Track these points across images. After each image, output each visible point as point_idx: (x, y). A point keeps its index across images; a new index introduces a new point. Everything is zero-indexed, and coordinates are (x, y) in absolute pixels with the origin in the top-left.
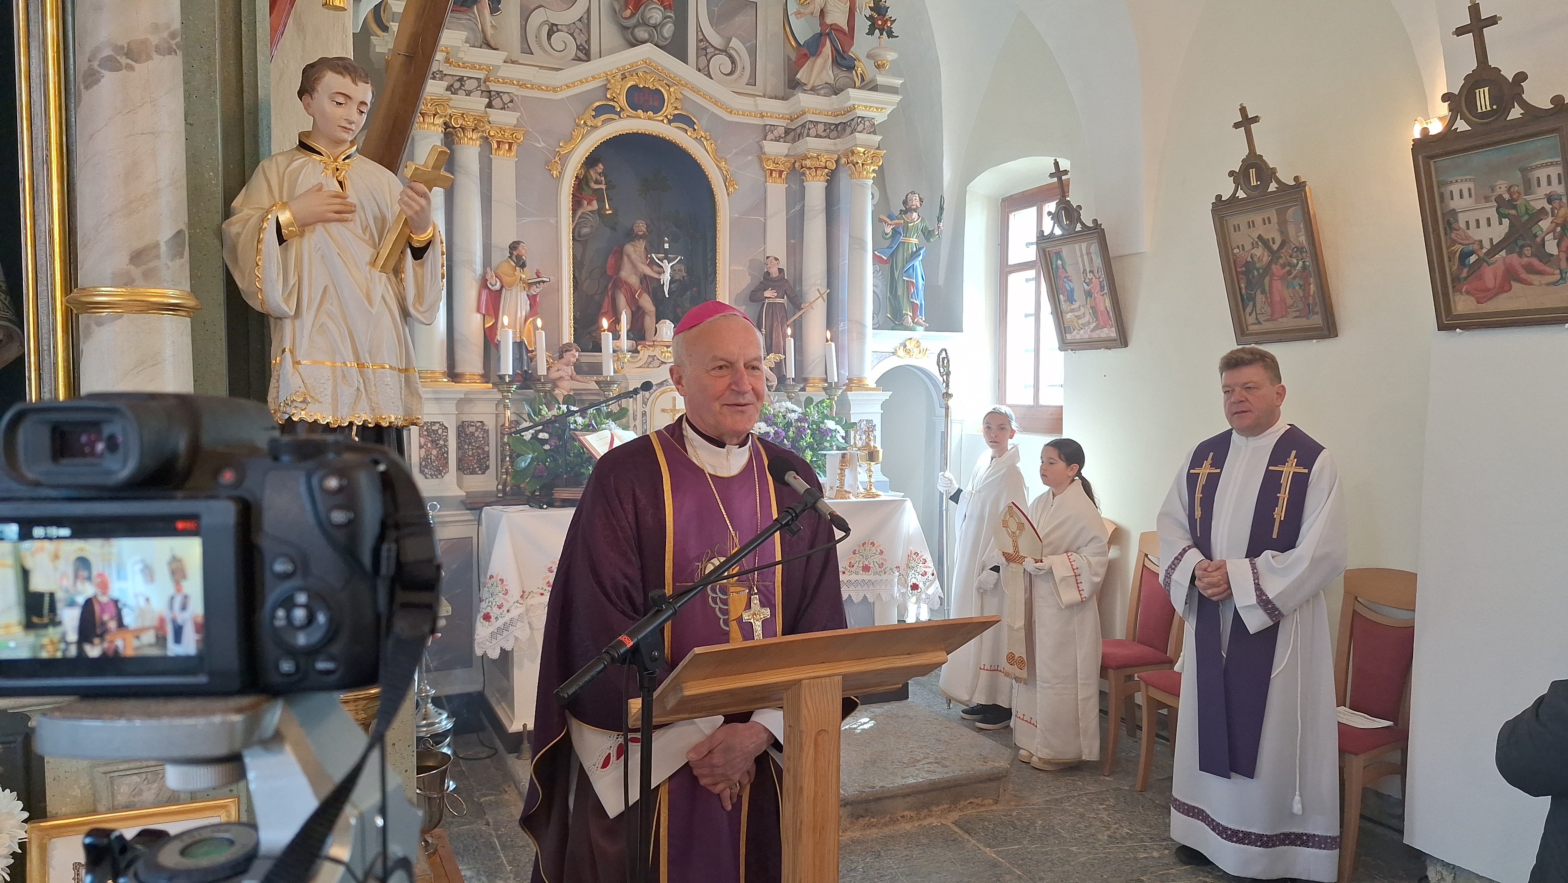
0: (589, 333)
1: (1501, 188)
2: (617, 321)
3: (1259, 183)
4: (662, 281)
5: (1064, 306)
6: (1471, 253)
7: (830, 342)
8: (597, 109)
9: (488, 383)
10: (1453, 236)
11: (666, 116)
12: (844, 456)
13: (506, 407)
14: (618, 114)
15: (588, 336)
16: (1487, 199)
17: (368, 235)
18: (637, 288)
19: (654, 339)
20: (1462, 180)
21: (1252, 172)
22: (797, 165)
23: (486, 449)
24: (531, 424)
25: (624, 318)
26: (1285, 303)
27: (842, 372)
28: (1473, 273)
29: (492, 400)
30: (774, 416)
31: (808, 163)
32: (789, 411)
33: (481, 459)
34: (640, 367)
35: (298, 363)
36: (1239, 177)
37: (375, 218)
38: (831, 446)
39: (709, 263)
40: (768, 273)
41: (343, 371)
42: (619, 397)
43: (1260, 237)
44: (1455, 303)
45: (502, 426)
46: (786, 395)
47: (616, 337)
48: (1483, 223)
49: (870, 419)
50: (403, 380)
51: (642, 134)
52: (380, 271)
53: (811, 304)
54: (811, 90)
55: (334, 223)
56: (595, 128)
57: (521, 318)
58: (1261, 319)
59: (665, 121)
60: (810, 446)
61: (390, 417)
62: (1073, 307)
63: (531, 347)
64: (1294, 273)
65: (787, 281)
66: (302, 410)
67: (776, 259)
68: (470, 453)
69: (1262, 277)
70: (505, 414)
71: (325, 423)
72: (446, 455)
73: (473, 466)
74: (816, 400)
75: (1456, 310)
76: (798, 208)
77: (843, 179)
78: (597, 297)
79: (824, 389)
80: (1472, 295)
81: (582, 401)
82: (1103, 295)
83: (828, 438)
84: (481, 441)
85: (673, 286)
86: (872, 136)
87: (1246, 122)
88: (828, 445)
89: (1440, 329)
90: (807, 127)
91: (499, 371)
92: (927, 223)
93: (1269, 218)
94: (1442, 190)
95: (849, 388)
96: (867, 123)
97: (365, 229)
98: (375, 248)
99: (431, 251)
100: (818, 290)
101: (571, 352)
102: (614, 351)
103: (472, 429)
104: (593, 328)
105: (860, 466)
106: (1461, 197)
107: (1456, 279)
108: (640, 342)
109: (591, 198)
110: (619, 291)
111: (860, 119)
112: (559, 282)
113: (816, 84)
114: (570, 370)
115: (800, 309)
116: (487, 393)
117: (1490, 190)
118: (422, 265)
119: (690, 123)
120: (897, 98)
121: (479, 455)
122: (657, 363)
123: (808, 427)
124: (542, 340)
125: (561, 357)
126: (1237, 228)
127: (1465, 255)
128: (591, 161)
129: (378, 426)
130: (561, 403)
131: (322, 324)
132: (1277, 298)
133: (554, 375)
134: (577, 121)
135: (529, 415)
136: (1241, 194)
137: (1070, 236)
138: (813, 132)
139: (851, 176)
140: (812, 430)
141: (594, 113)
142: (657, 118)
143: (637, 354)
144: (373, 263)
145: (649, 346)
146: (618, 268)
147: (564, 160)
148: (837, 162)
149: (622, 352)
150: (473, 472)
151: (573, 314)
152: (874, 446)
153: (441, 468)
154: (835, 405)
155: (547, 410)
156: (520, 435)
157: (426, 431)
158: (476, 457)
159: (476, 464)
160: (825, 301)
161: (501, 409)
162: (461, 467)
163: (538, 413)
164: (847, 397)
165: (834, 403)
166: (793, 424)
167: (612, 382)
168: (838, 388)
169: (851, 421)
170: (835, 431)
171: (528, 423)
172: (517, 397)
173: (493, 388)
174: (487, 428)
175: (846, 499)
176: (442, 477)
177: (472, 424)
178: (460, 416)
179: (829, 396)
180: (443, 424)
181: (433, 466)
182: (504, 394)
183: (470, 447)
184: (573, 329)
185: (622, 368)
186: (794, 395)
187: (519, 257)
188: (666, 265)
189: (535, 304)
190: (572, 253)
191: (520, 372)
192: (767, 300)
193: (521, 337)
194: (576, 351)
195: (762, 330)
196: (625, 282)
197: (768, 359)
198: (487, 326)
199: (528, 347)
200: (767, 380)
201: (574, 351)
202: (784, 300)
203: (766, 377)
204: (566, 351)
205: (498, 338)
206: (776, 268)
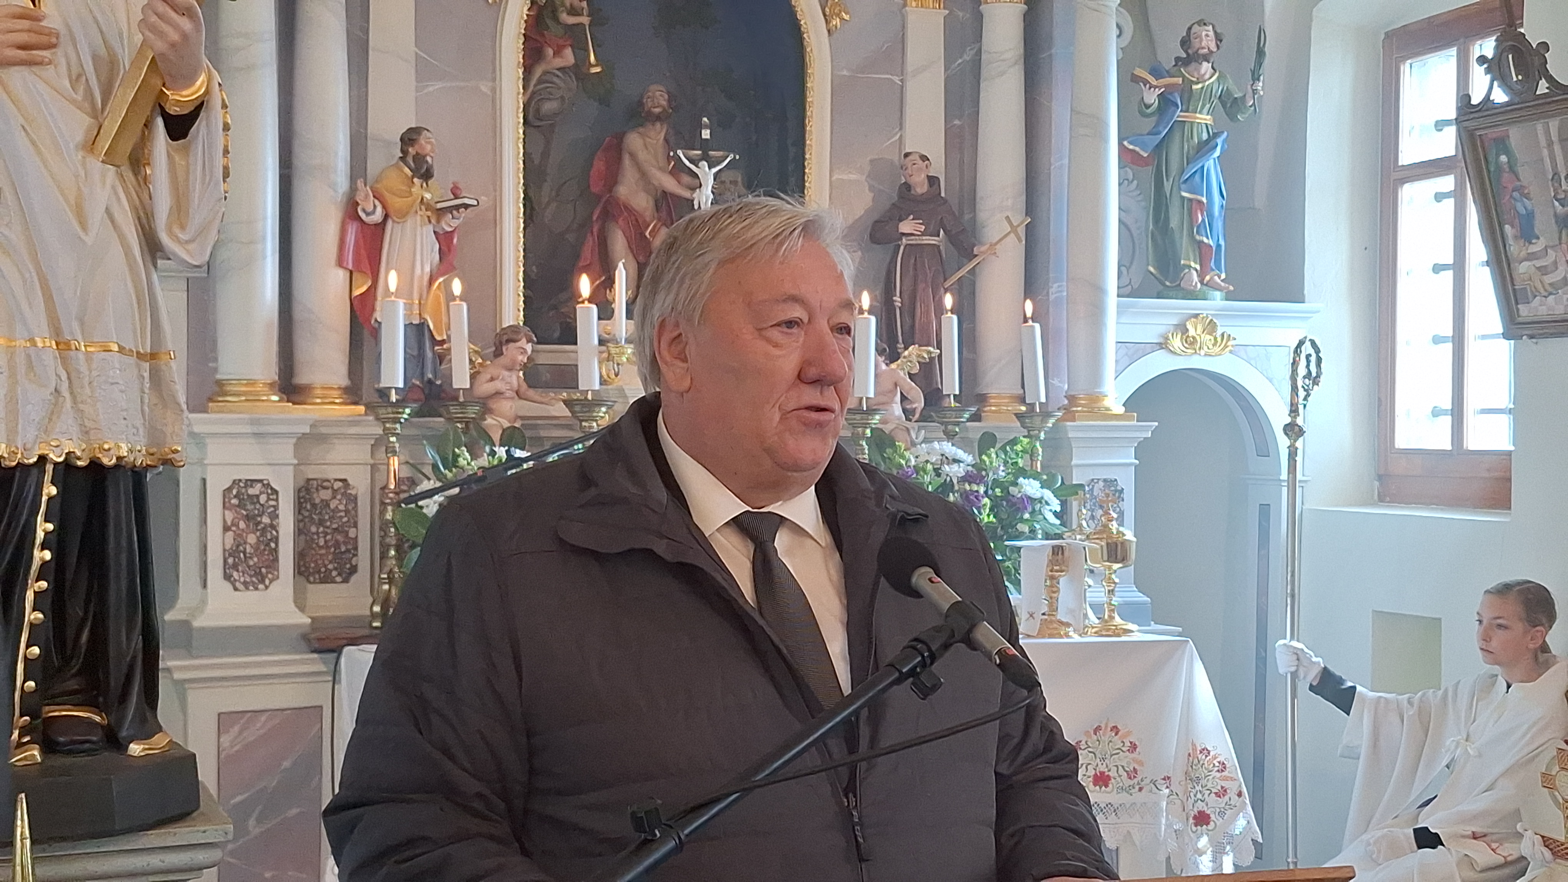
2: (610, 282)
4: (696, 201)
9: (356, 403)
12: (1057, 551)
13: (391, 451)
15: (552, 312)
18: (648, 219)
23: (352, 533)
24: (438, 484)
25: (621, 276)
27: (1055, 382)
29: (363, 437)
32: (946, 459)
33: (342, 553)
38: (1033, 531)
39: (791, 167)
40: (907, 186)
45: (383, 488)
46: (943, 427)
47: (606, 312)
49: (1113, 477)
57: (422, 277)
62: (1532, 250)
63: (441, 334)
68: (322, 542)
70: (388, 465)
72: (273, 545)
73: (325, 566)
74: (1002, 437)
78: (571, 237)
79: (1019, 416)
81: (541, 440)
83: (1027, 516)
84: (341, 517)
88: (1026, 529)
91: (379, 381)
95: (1069, 414)
101: (518, 344)
102: (601, 342)
103: (325, 494)
104: (563, 296)
105: (1092, 571)
109: (561, 40)
110: (613, 225)
112: (496, 207)
114: (516, 378)
115: (971, 257)
116: (355, 423)
121: (337, 545)
123: (986, 492)
124: (461, 316)
125: (498, 353)
130: (497, 443)
133: (485, 388)
135: (435, 467)
140: (994, 499)
146: (612, 178)
149: (617, 343)
150: (327, 579)
151: (522, 269)
152: (1118, 532)
153: (264, 570)
154: (1040, 450)
155: (469, 458)
156: (417, 505)
157: (235, 497)
158: (333, 549)
159: (331, 562)
160: (1020, 240)
161: (381, 454)
162: (303, 569)
163: (451, 462)
164: (1066, 433)
165: (1038, 444)
166: (956, 488)
167: (598, 402)
168: (1046, 414)
169: (1074, 482)
170: (1040, 500)
171: (432, 482)
172: (413, 432)
173: (366, 414)
174: (353, 492)
175: (1061, 637)
176: (267, 587)
177: (325, 484)
178: (302, 467)
179: (1029, 431)
180: (269, 484)
181: (249, 567)
182: (388, 425)
183: (321, 529)
184: (523, 299)
185: (617, 375)
186: (957, 428)
187: (419, 159)
188: (705, 171)
189: (449, 250)
190: (522, 151)
191: (418, 383)
192: (904, 240)
193: (420, 314)
194: (528, 342)
195: (894, 298)
196: (626, 207)
197: (905, 357)
198: (357, 292)
199: (435, 333)
200: (904, 398)
201: (523, 343)
202: (939, 240)
203: (901, 393)
204: (508, 341)
205: (378, 315)
206: (923, 176)
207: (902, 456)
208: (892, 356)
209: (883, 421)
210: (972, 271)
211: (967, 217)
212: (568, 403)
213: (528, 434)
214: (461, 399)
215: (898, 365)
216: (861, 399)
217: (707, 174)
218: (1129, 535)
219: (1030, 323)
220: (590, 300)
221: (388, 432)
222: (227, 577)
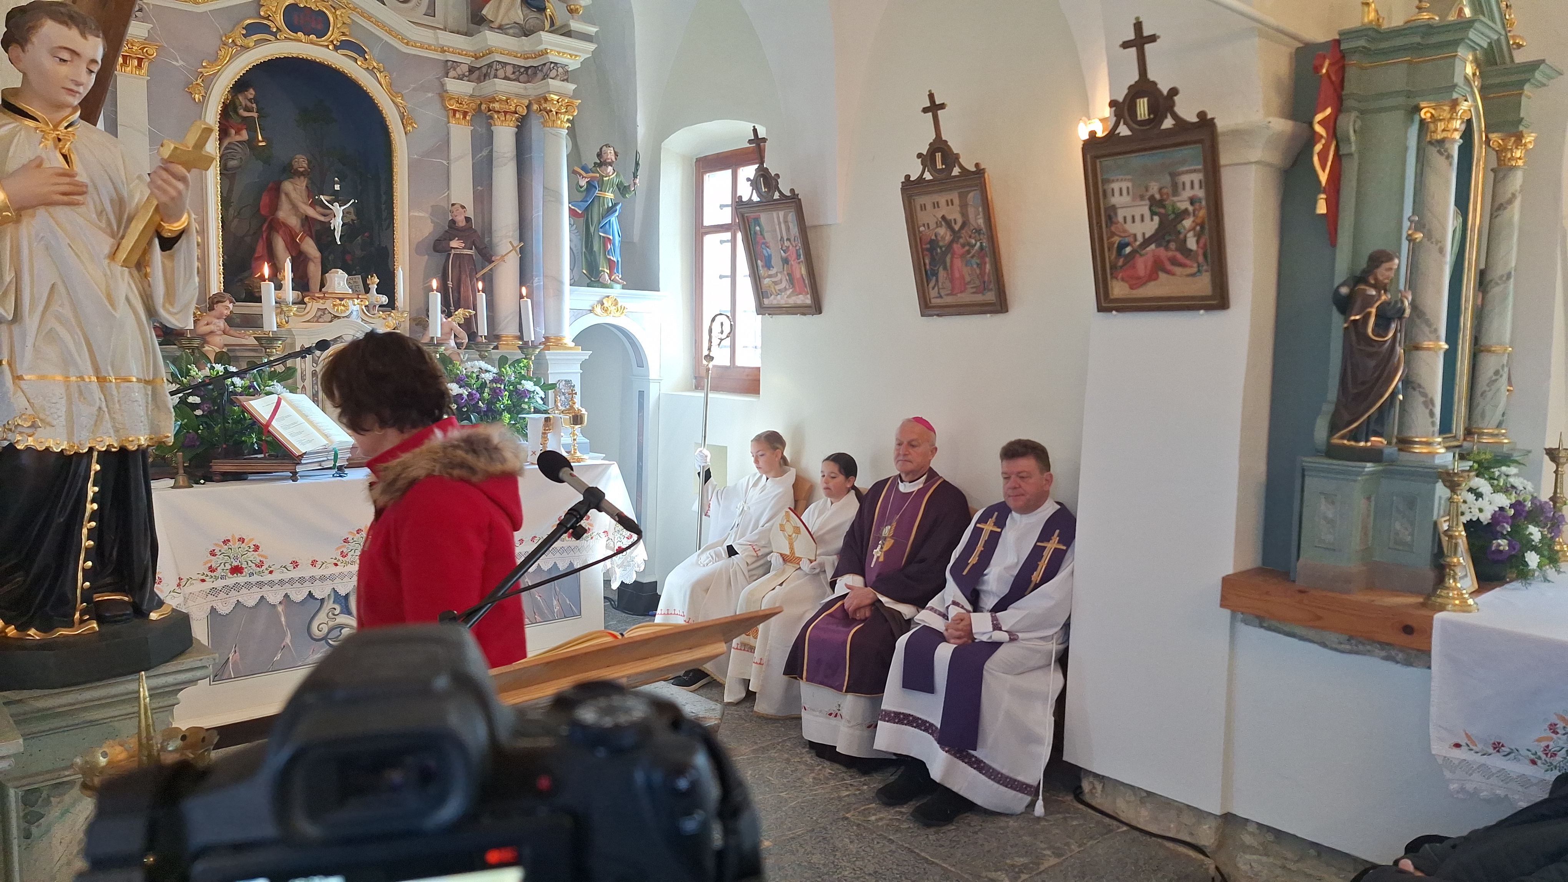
1: (1154, 189)
2: (280, 269)
3: (944, 167)
4: (332, 226)
5: (762, 271)
6: (1127, 245)
7: (525, 299)
8: (247, 28)
10: (1113, 229)
11: (332, 42)
12: (546, 419)
14: (274, 34)
15: (239, 284)
16: (1142, 197)
17: (104, 221)
18: (297, 231)
19: (323, 290)
20: (1122, 180)
21: (938, 155)
22: (483, 107)
26: (964, 279)
27: (539, 329)
28: (1129, 261)
30: (467, 377)
31: (497, 106)
32: (481, 370)
34: (309, 321)
35: (20, 378)
36: (927, 160)
37: (112, 201)
38: (530, 408)
40: (454, 222)
41: (79, 386)
42: (285, 357)
43: (943, 217)
44: (1112, 287)
46: (478, 353)
47: (279, 287)
48: (1138, 218)
49: (570, 379)
50: (150, 393)
51: (303, 59)
52: (122, 266)
53: (503, 256)
54: (499, 28)
55: (61, 207)
56: (246, 48)
58: (943, 293)
59: (331, 47)
60: (508, 409)
61: (139, 439)
62: (770, 272)
64: (973, 252)
65: (475, 231)
66: (30, 436)
67: (463, 207)
69: (944, 254)
71: (59, 450)
74: (512, 358)
75: (1113, 294)
76: (485, 153)
77: (535, 128)
79: (520, 348)
80: (1127, 282)
81: (240, 360)
82: (799, 263)
83: (526, 400)
85: (345, 231)
86: (565, 83)
87: (934, 108)
88: (526, 407)
89: (1100, 309)
90: (494, 67)
92: (622, 178)
93: (952, 201)
94: (1106, 187)
95: (547, 347)
96: (560, 70)
97: (101, 213)
98: (113, 237)
99: (184, 241)
100: (510, 242)
101: (224, 304)
102: (276, 303)
106: (1121, 194)
107: (1113, 267)
108: (307, 293)
109: (240, 126)
111: (552, 65)
113: (503, 23)
114: (222, 323)
115: (491, 262)
117: (1145, 190)
118: (172, 258)
119: (361, 52)
120: (592, 47)
122: (328, 317)
123: (505, 388)
125: (211, 309)
126: (923, 207)
127: (1122, 246)
128: (240, 86)
129: (123, 450)
130: (214, 362)
131: (51, 329)
132: (957, 275)
133: (203, 329)
134: (224, 39)
136: (928, 176)
137: (767, 203)
138: (501, 73)
139: (544, 124)
140: (509, 392)
141: (244, 32)
142: (321, 43)
143: (304, 307)
144: (113, 256)
145: (319, 298)
146: (274, 207)
147: (208, 82)
148: (528, 107)
149: (287, 304)
152: (578, 409)
154: (532, 365)
160: (517, 255)
164: (545, 356)
165: (531, 363)
166: (489, 386)
167: (275, 339)
168: (535, 347)
169: (551, 382)
170: (533, 392)
179: (526, 355)
184: (223, 277)
185: (287, 323)
186: (486, 354)
188: (337, 208)
190: (219, 190)
192: (453, 251)
194: (230, 301)
195: (449, 283)
196: (283, 224)
197: (456, 315)
200: (456, 337)
201: (227, 303)
202: (472, 252)
203: (455, 334)
204: (218, 302)
206: (463, 217)
207: (458, 369)
209: (445, 350)
215: (453, 319)
216: (432, 338)
217: (338, 210)
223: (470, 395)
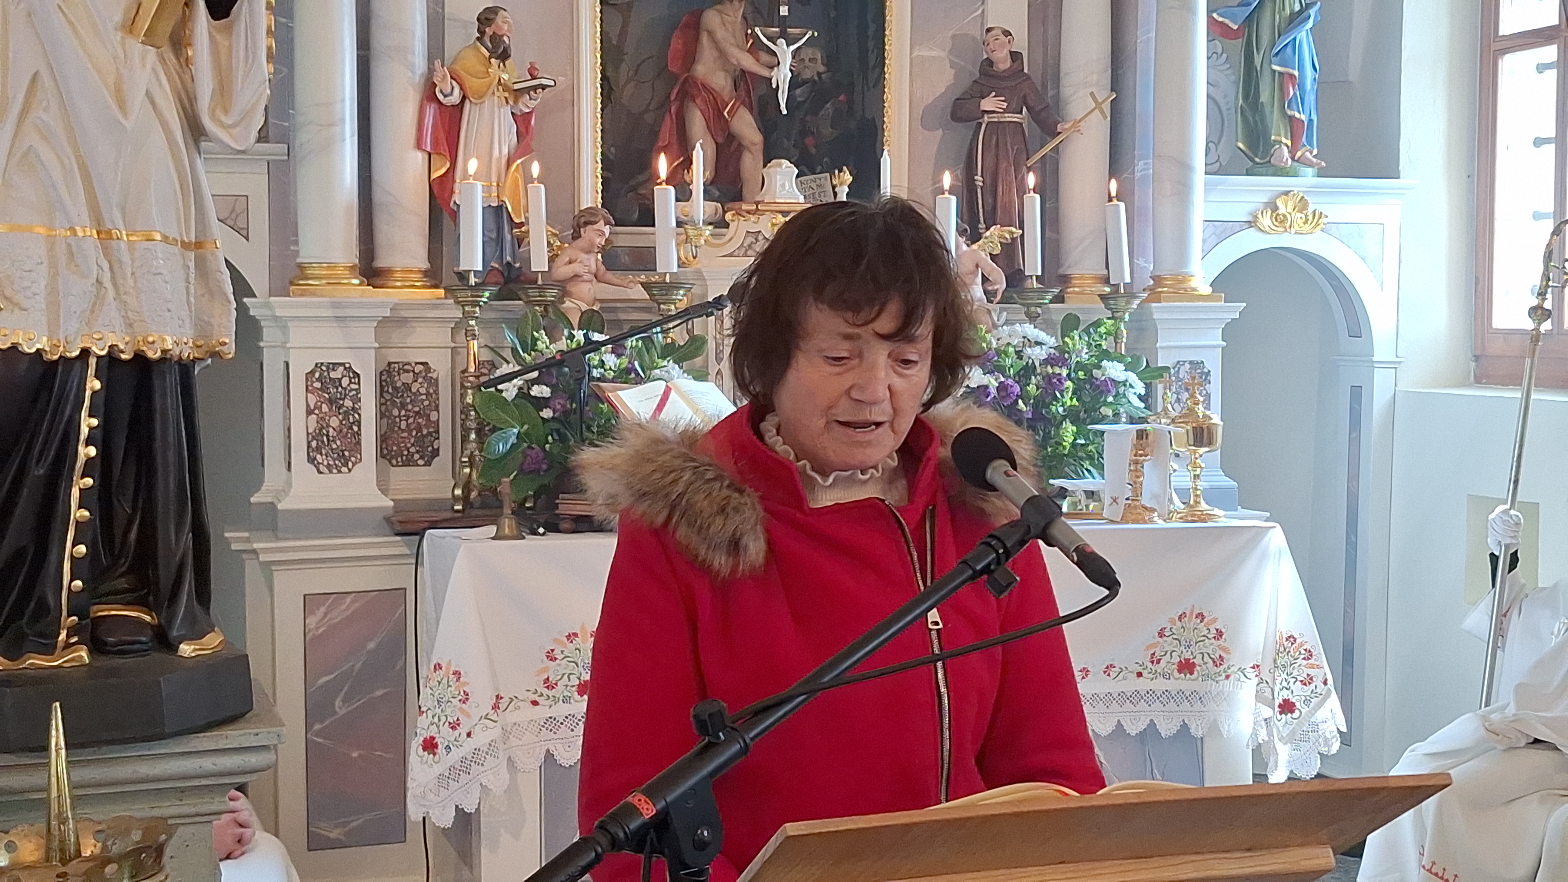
0: (633, 189)
2: (688, 163)
4: (773, 84)
9: (436, 286)
12: (1141, 435)
13: (470, 335)
18: (726, 99)
19: (758, 199)
23: (434, 416)
24: (517, 368)
27: (1140, 262)
29: (443, 320)
30: (998, 353)
32: (1029, 343)
33: (423, 436)
34: (730, 255)
38: (1116, 415)
39: (871, 44)
40: (989, 62)
42: (687, 314)
45: (464, 372)
46: (1025, 309)
47: (684, 194)
49: (1199, 359)
53: (1076, 123)
57: (500, 159)
60: (1072, 415)
63: (519, 217)
65: (1028, 77)
67: (1007, 33)
68: (403, 425)
70: (468, 348)
72: (355, 428)
73: (407, 449)
74: (1086, 319)
78: (649, 117)
79: (1103, 297)
81: (618, 323)
83: (1110, 399)
84: (423, 400)
85: (798, 91)
88: (1109, 412)
91: (458, 266)
95: (1154, 295)
100: (1093, 94)
101: (595, 227)
102: (679, 224)
103: (407, 378)
104: (641, 178)
105: (1177, 455)
108: (730, 205)
110: (691, 104)
112: (574, 88)
114: (594, 261)
115: (1055, 135)
116: (435, 307)
121: (419, 429)
123: (1069, 375)
124: (539, 201)
125: (576, 236)
130: (576, 325)
133: (563, 271)
135: (514, 350)
140: (1076, 381)
143: (724, 230)
146: (690, 58)
149: (695, 225)
150: (409, 462)
151: (600, 150)
152: (1204, 416)
153: (347, 453)
154: (1125, 332)
155: (548, 341)
156: (497, 390)
157: (317, 380)
158: (414, 433)
159: (413, 445)
160: (1105, 117)
161: (461, 337)
162: (385, 452)
163: (530, 346)
164: (1152, 314)
165: (1122, 328)
166: (1039, 371)
167: (674, 286)
168: (1130, 295)
169: (1159, 365)
170: (1124, 383)
171: (511, 365)
172: (492, 315)
173: (446, 298)
174: (434, 376)
175: (1145, 522)
176: (350, 470)
177: (406, 367)
178: (384, 350)
179: (1113, 313)
180: (350, 367)
181: (332, 449)
182: (467, 309)
183: (403, 413)
184: (600, 180)
185: (694, 258)
186: (1039, 310)
187: (496, 39)
188: (783, 49)
189: (527, 131)
190: (599, 30)
191: (497, 266)
192: (986, 118)
193: (498, 196)
194: (606, 224)
195: (976, 177)
196: (703, 86)
197: (986, 238)
198: (435, 175)
199: (513, 216)
200: (985, 279)
201: (601, 225)
202: (1022, 117)
203: (983, 274)
204: (586, 223)
205: (456, 198)
206: (1006, 52)
207: (984, 339)
208: (974, 237)
210: (1056, 149)
211: (1051, 93)
212: (646, 286)
213: (606, 316)
214: (540, 282)
215: (979, 246)
217: (785, 52)
218: (1216, 419)
219: (1115, 202)
220: (668, 182)
221: (467, 316)
222: (311, 460)
223: (1002, 387)
